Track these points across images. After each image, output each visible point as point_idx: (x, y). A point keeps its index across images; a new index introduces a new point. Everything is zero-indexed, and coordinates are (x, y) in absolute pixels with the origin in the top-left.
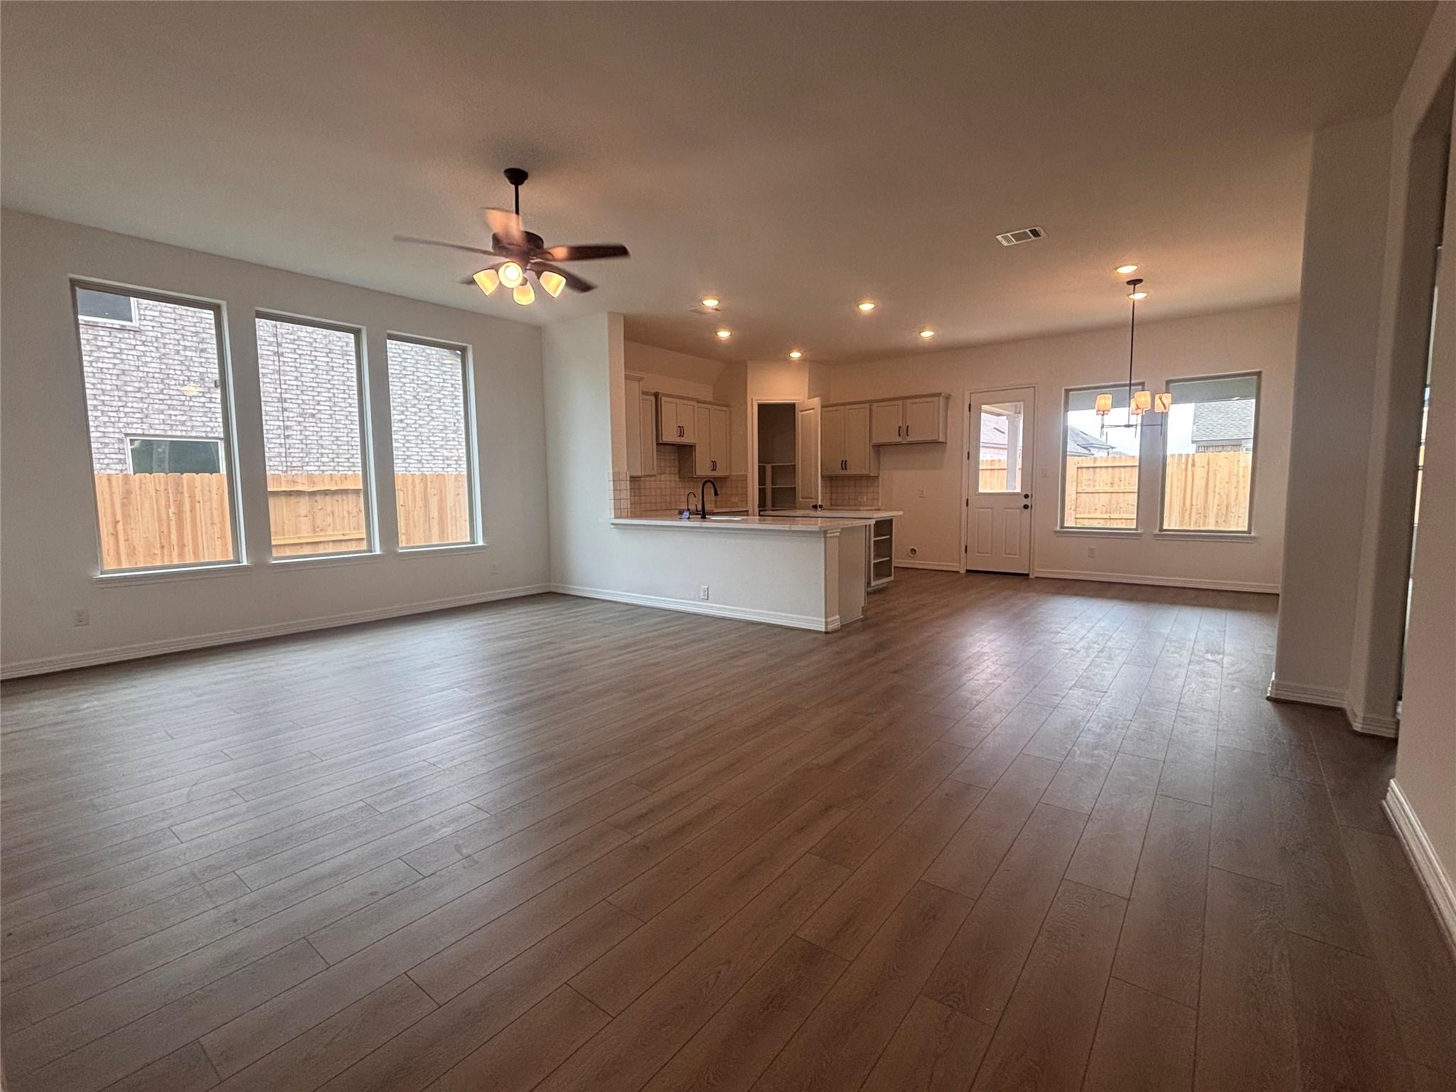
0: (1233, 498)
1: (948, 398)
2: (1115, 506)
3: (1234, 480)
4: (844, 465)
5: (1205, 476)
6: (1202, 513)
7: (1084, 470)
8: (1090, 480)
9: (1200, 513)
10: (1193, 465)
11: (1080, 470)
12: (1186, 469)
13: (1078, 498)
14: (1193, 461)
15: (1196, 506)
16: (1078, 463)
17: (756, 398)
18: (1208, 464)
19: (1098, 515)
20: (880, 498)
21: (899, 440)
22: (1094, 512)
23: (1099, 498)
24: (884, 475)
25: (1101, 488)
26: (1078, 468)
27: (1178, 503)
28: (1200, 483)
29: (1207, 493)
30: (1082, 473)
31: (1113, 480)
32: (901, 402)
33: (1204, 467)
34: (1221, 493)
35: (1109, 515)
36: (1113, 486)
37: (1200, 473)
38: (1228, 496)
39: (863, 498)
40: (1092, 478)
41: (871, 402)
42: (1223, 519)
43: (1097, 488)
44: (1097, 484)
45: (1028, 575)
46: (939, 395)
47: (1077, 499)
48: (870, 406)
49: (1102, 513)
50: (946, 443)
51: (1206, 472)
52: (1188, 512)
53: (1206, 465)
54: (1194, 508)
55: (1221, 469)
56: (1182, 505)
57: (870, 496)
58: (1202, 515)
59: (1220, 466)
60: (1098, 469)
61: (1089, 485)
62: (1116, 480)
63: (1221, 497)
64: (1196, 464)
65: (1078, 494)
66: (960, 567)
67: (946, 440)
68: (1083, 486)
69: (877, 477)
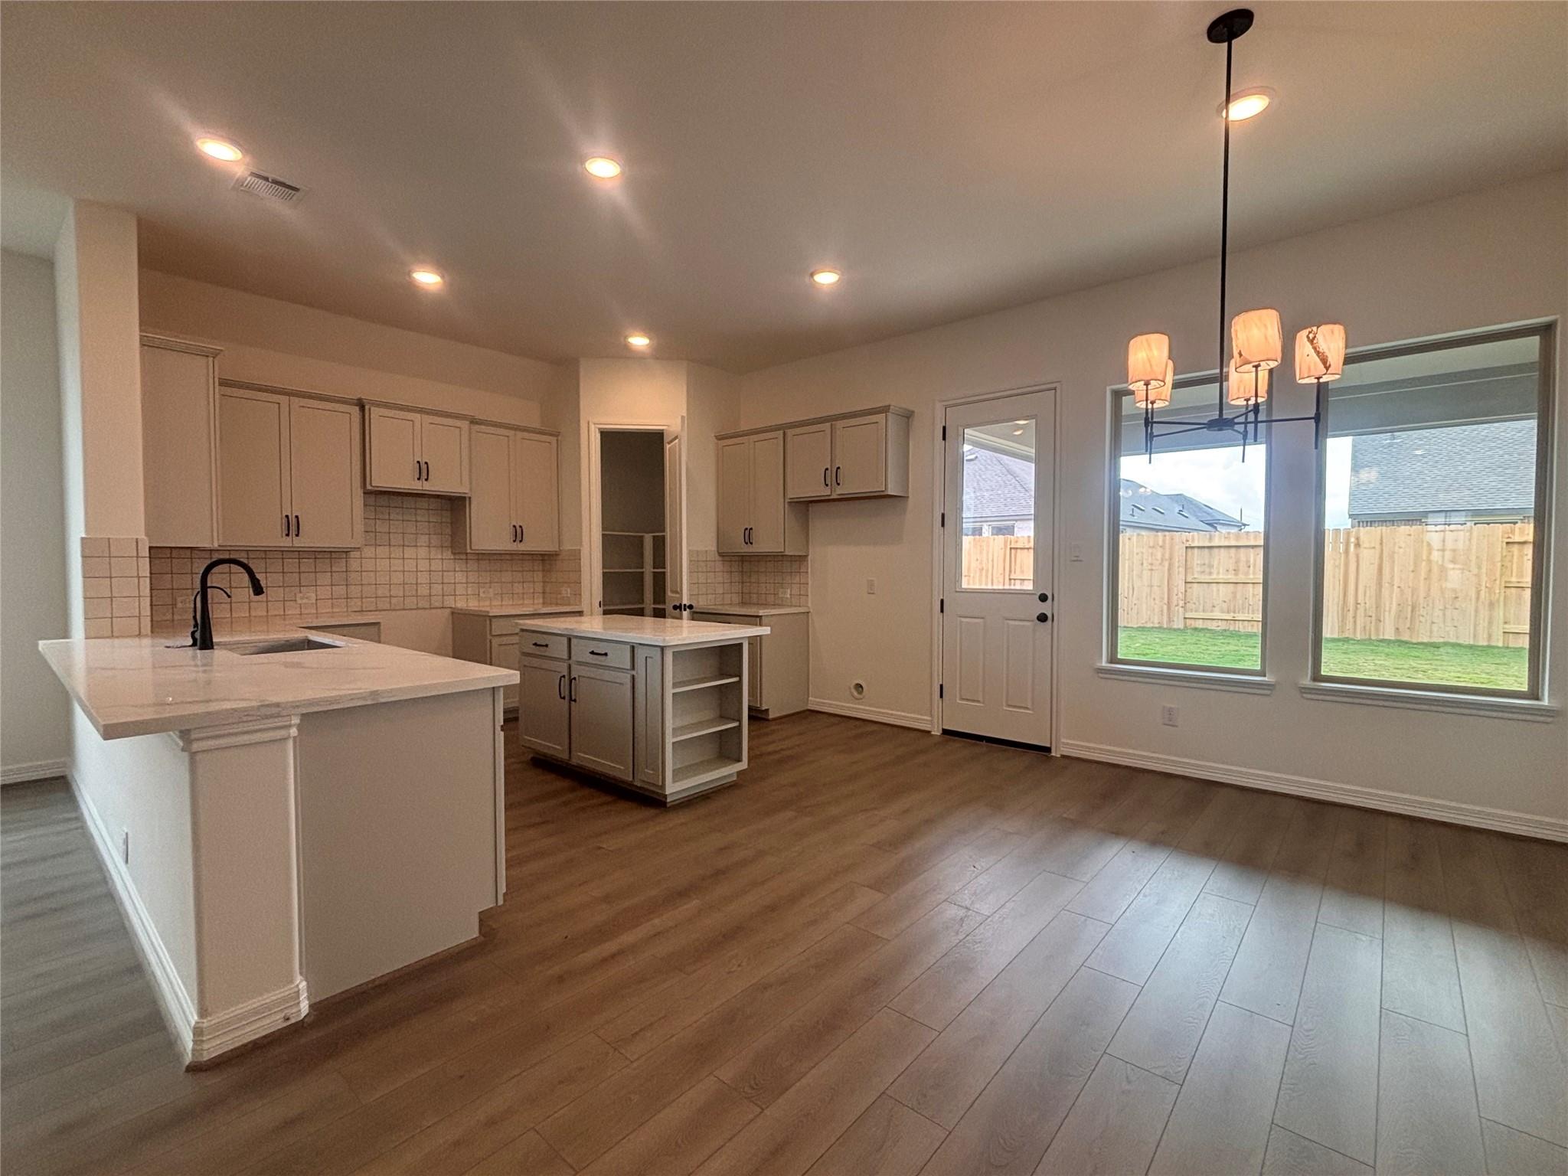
0: (1422, 595)
1: (908, 416)
2: (1241, 602)
3: (1423, 567)
4: (748, 536)
5: (1377, 562)
6: (1374, 615)
7: (1196, 550)
8: (1204, 564)
9: (1371, 616)
10: (1358, 545)
11: (1189, 550)
12: (1347, 551)
13: (1189, 590)
14: (1358, 539)
15: (1363, 605)
16: (1187, 541)
17: (596, 421)
18: (1381, 544)
19: (1217, 614)
20: (809, 594)
21: (825, 492)
22: (1212, 611)
23: (1218, 590)
24: (815, 553)
25: (1221, 576)
26: (1187, 547)
27: (1336, 600)
28: (1368, 572)
29: (1380, 584)
30: (1193, 554)
31: (1238, 566)
32: (828, 425)
33: (1374, 548)
34: (1402, 586)
35: (1232, 614)
36: (1236, 574)
37: (1368, 556)
38: (1414, 590)
39: (785, 593)
40: (1207, 562)
41: (784, 428)
42: (1408, 625)
43: (1214, 576)
44: (1215, 571)
45: (1048, 750)
46: (885, 410)
47: (1186, 591)
48: (784, 434)
49: (1223, 612)
50: (908, 497)
51: (1377, 556)
52: (1351, 614)
53: (1378, 546)
54: (1361, 612)
55: (1401, 550)
56: (1341, 603)
57: (795, 591)
58: (1374, 618)
59: (1400, 548)
60: (1216, 550)
61: (1203, 572)
62: (1242, 566)
63: (1402, 591)
64: (1361, 543)
65: (1188, 585)
66: (932, 724)
67: (907, 491)
68: (1195, 573)
69: (803, 558)
